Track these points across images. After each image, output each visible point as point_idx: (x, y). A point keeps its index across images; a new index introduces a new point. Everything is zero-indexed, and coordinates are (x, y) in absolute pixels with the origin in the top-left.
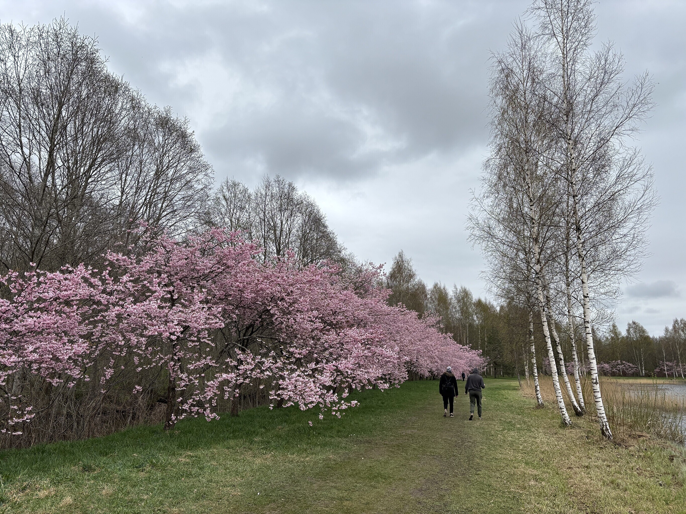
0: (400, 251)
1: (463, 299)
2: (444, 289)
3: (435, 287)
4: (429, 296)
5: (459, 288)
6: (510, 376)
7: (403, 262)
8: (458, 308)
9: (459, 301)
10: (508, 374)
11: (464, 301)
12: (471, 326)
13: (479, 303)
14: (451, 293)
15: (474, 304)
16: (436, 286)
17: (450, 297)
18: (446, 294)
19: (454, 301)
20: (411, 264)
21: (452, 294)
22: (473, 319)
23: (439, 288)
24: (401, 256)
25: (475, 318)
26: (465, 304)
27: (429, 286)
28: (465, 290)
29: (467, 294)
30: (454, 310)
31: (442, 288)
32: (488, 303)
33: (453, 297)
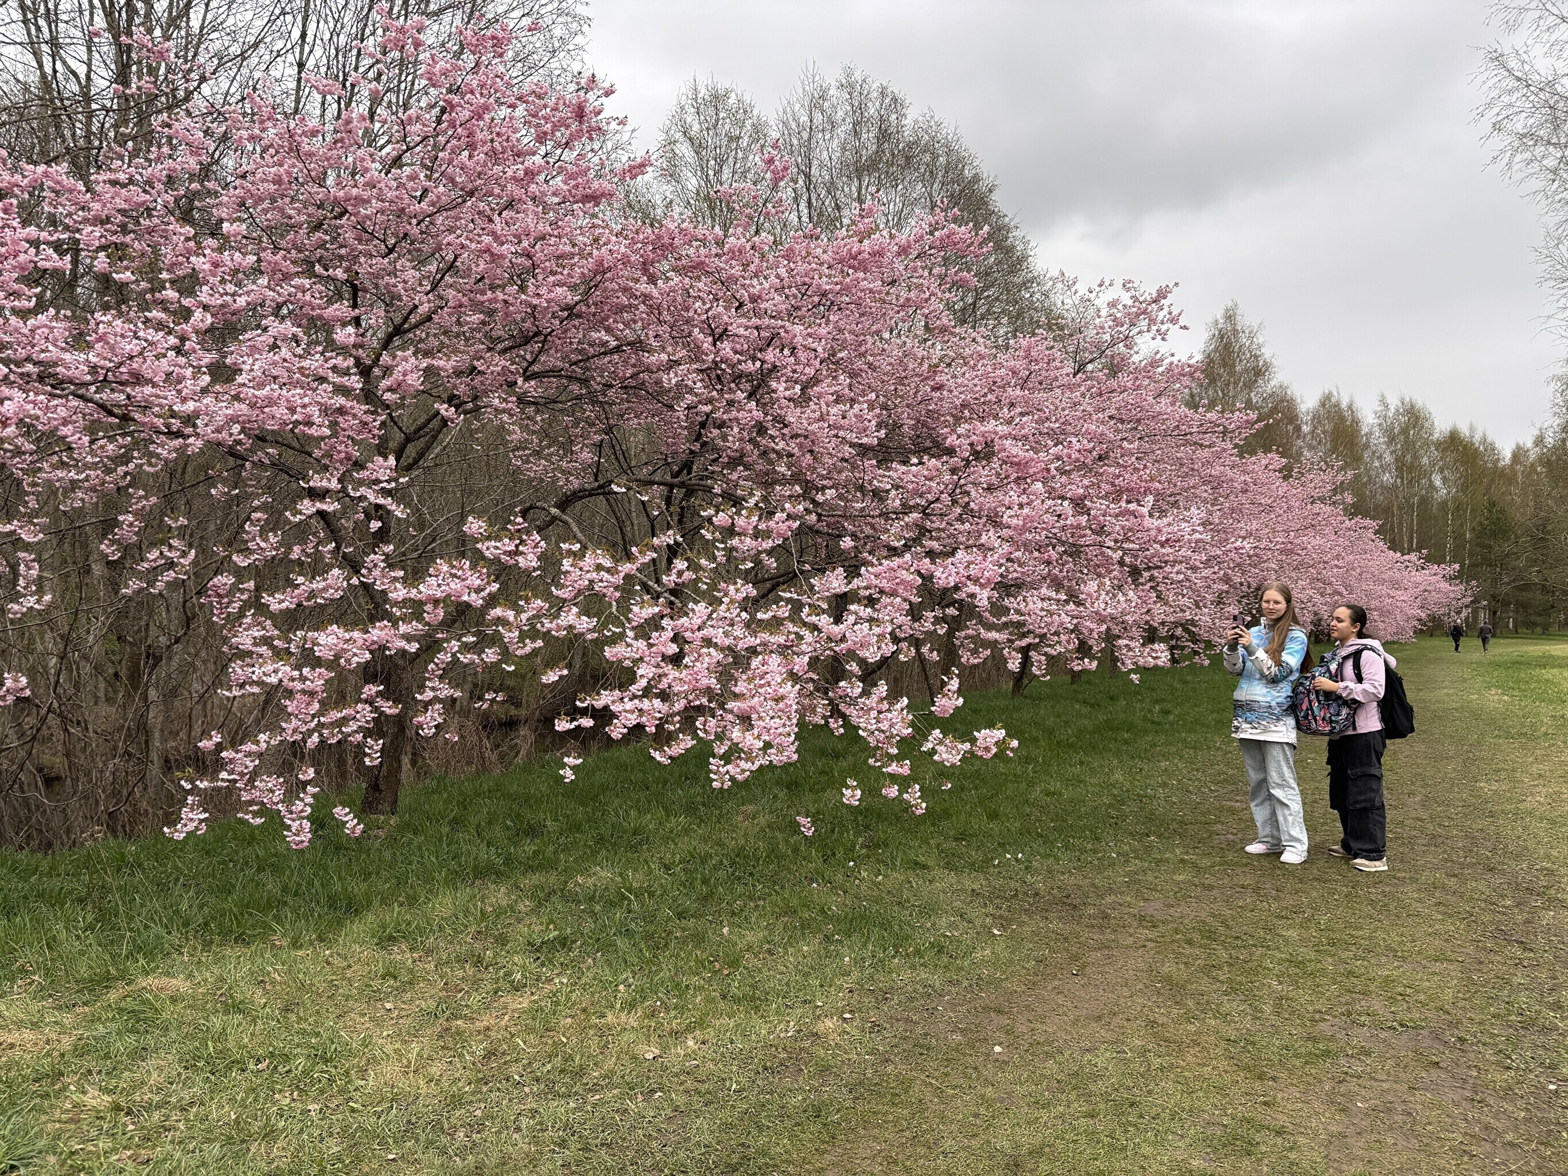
0: (1230, 304)
1: (1405, 431)
2: (1350, 407)
3: (1323, 405)
4: (1306, 429)
5: (1394, 403)
6: (1539, 629)
7: (1235, 332)
8: (1388, 458)
9: (1392, 439)
10: (1531, 625)
11: (1407, 437)
12: (1424, 501)
13: (1454, 442)
14: (1369, 418)
15: (1438, 445)
16: (1326, 401)
17: (1365, 430)
18: (1356, 422)
19: (1378, 439)
20: (1260, 339)
21: (1371, 421)
22: (1432, 486)
23: (1337, 405)
24: (1230, 317)
25: (1437, 481)
26: (1409, 446)
27: (1307, 402)
28: (1412, 406)
29: (1417, 418)
30: (1377, 464)
31: (1344, 405)
32: (1477, 438)
33: (1376, 429)
